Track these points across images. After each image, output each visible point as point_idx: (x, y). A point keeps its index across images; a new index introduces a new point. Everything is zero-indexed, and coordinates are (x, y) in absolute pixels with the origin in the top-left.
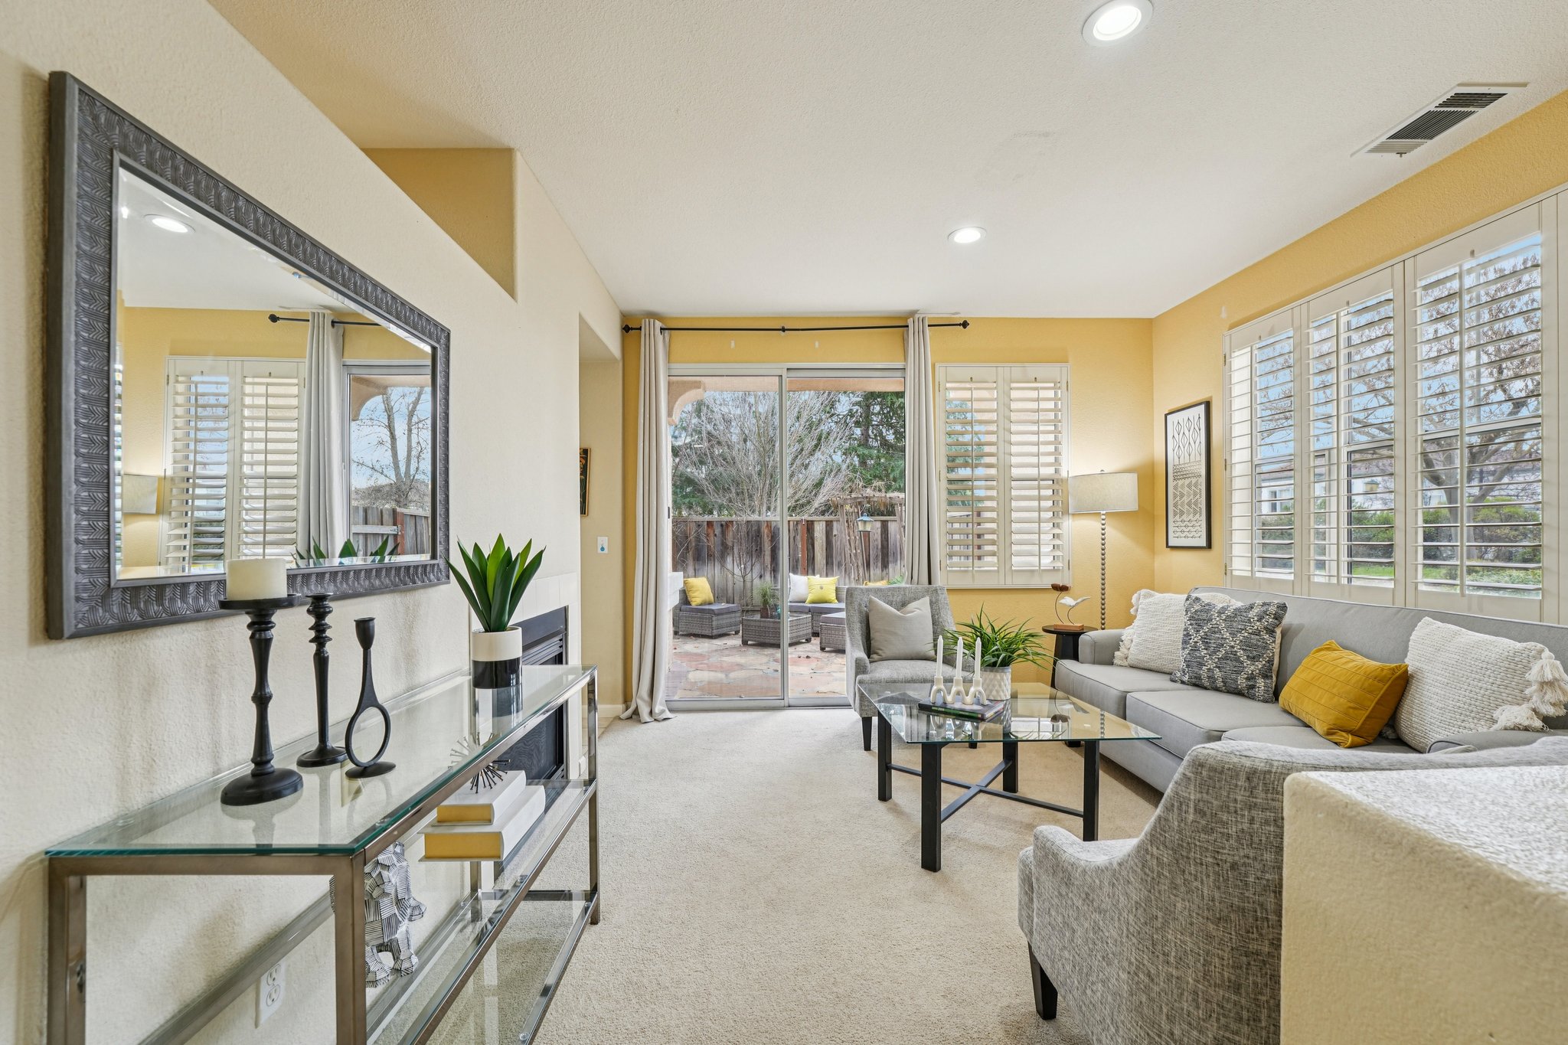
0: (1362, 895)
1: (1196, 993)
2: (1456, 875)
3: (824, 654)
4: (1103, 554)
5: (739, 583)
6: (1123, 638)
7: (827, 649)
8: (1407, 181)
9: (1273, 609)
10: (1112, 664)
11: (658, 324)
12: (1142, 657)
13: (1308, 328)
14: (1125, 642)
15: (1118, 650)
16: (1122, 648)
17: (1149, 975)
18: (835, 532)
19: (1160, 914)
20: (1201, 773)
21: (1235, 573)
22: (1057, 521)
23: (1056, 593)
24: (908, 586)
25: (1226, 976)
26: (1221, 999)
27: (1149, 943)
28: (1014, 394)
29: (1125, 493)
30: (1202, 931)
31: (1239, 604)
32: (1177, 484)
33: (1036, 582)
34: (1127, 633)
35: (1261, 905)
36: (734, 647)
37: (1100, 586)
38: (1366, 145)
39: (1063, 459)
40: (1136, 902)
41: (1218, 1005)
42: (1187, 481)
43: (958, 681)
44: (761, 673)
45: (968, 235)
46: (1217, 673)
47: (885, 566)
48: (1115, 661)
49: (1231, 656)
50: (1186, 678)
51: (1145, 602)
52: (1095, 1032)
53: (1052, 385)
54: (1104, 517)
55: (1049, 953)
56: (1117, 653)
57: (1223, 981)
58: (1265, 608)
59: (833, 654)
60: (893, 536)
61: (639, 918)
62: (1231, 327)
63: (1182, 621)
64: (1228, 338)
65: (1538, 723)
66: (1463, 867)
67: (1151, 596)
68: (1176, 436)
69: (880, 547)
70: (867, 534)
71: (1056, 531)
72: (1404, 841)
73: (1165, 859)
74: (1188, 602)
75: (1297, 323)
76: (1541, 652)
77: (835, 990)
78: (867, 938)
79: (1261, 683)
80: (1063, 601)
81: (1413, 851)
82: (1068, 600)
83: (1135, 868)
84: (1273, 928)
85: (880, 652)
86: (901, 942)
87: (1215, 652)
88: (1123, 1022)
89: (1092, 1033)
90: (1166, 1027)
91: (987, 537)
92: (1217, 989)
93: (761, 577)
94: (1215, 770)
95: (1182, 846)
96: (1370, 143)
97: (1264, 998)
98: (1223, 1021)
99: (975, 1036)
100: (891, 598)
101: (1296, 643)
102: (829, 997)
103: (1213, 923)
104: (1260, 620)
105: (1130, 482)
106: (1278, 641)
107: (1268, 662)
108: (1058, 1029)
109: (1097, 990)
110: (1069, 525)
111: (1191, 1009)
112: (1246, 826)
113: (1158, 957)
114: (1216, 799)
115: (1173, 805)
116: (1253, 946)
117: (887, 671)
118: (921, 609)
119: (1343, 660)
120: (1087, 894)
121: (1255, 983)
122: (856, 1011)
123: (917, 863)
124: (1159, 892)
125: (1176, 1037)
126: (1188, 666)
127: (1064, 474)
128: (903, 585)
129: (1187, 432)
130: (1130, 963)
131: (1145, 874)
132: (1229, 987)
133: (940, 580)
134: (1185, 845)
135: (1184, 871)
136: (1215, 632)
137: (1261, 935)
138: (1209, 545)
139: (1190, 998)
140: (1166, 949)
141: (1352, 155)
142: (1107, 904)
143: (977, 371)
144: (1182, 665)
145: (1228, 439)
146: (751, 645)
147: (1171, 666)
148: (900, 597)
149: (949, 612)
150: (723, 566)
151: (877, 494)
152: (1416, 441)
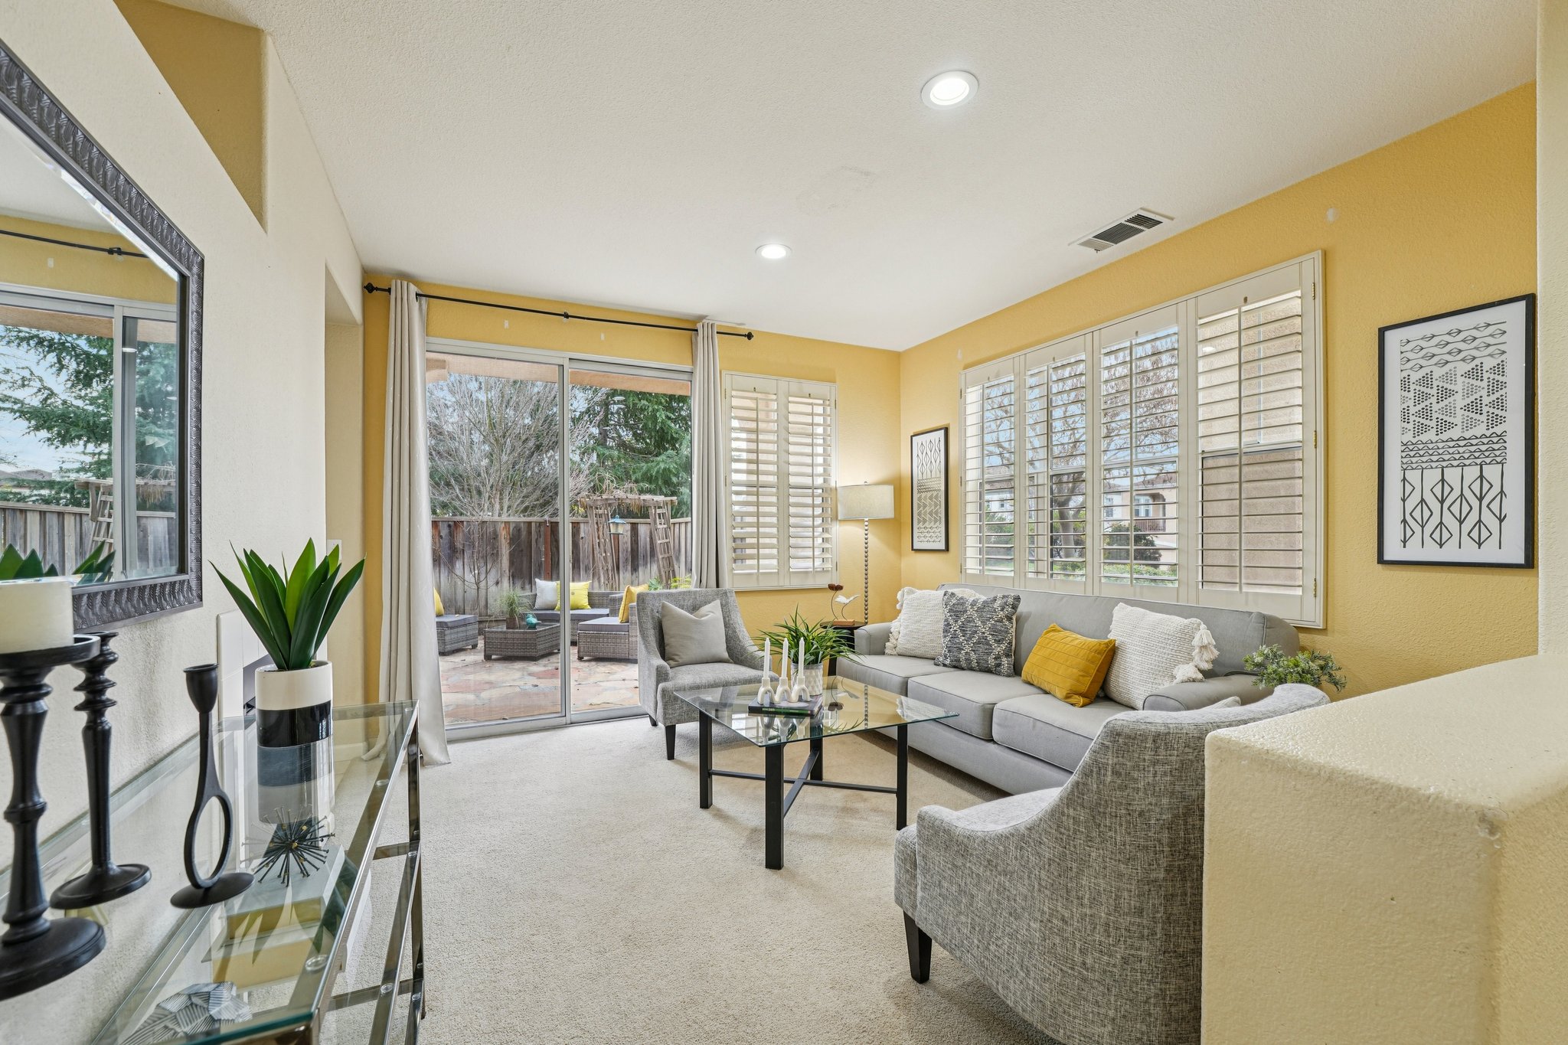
0: (1284, 818)
1: (1107, 925)
2: (1367, 791)
3: (582, 664)
4: (866, 557)
5: (472, 592)
6: (892, 630)
7: (585, 658)
8: (1094, 272)
9: (1010, 601)
10: (883, 653)
11: (413, 289)
12: (909, 646)
13: (1025, 375)
14: (894, 633)
15: (889, 641)
16: (892, 640)
17: (1063, 920)
18: (582, 535)
19: (1074, 865)
20: (1118, 741)
21: (969, 571)
22: (825, 526)
23: (832, 593)
24: (698, 589)
25: (1132, 905)
26: (1128, 925)
27: (1063, 893)
28: (792, 408)
29: (883, 501)
30: (1114, 872)
31: (983, 598)
32: (920, 497)
33: (810, 583)
34: (894, 626)
35: (1159, 841)
36: (475, 664)
37: (864, 585)
38: (1079, 239)
39: (833, 470)
40: (1050, 859)
41: (1126, 929)
42: (929, 494)
43: (766, 681)
44: (518, 689)
45: (773, 252)
46: (973, 656)
47: (635, 569)
48: (886, 651)
49: (983, 641)
50: (948, 662)
51: (908, 598)
52: (1001, 980)
53: (821, 402)
54: (866, 523)
55: (940, 921)
56: (887, 644)
57: (1130, 909)
58: (1005, 600)
59: (593, 663)
60: (642, 539)
61: (478, 996)
62: (965, 368)
63: (940, 615)
64: (963, 377)
65: (1200, 676)
66: (1371, 784)
67: (913, 592)
68: (920, 454)
69: (629, 550)
70: (617, 536)
71: (826, 535)
72: (1322, 773)
73: (1082, 818)
74: (946, 597)
75: (1017, 371)
76: (1199, 625)
77: (730, 1012)
78: (742, 951)
79: (1005, 661)
80: (838, 599)
81: (1330, 779)
82: (841, 598)
83: (1049, 829)
84: (1167, 858)
85: (676, 657)
86: (774, 947)
87: (970, 638)
88: (1035, 966)
89: (997, 983)
90: (1078, 959)
91: (748, 541)
92: (1125, 917)
93: (497, 583)
94: (1130, 737)
95: (1100, 804)
96: (1082, 238)
97: (1159, 915)
98: (1129, 941)
99: (873, 1016)
100: (682, 603)
101: (1027, 627)
102: (727, 1021)
103: (1123, 863)
104: (1002, 610)
105: (888, 492)
106: (1014, 626)
107: (1009, 643)
108: (935, 989)
109: (1003, 944)
110: (838, 530)
111: (1103, 939)
112: (1150, 780)
113: (1072, 902)
114: (1130, 761)
115: (1092, 771)
116: (1153, 875)
117: (689, 676)
118: (712, 612)
119: (1069, 639)
120: (989, 861)
121: (1153, 905)
122: (758, 1027)
123: (761, 865)
124: (1075, 847)
125: (1088, 966)
126: (949, 651)
127: (833, 485)
128: (692, 588)
129: (929, 452)
130: (1043, 913)
131: (1061, 833)
132: (1135, 912)
133: (727, 583)
134: (1103, 802)
135: (1100, 825)
136: (969, 622)
137: (1159, 865)
138: (947, 549)
139: (1102, 930)
140: (1080, 894)
141: (1069, 245)
142: (1014, 865)
143: (760, 382)
144: (944, 651)
145: (963, 460)
146: (495, 660)
147: (933, 652)
148: (691, 601)
149: (739, 615)
150: (451, 571)
151: (630, 496)
152: (1100, 470)
